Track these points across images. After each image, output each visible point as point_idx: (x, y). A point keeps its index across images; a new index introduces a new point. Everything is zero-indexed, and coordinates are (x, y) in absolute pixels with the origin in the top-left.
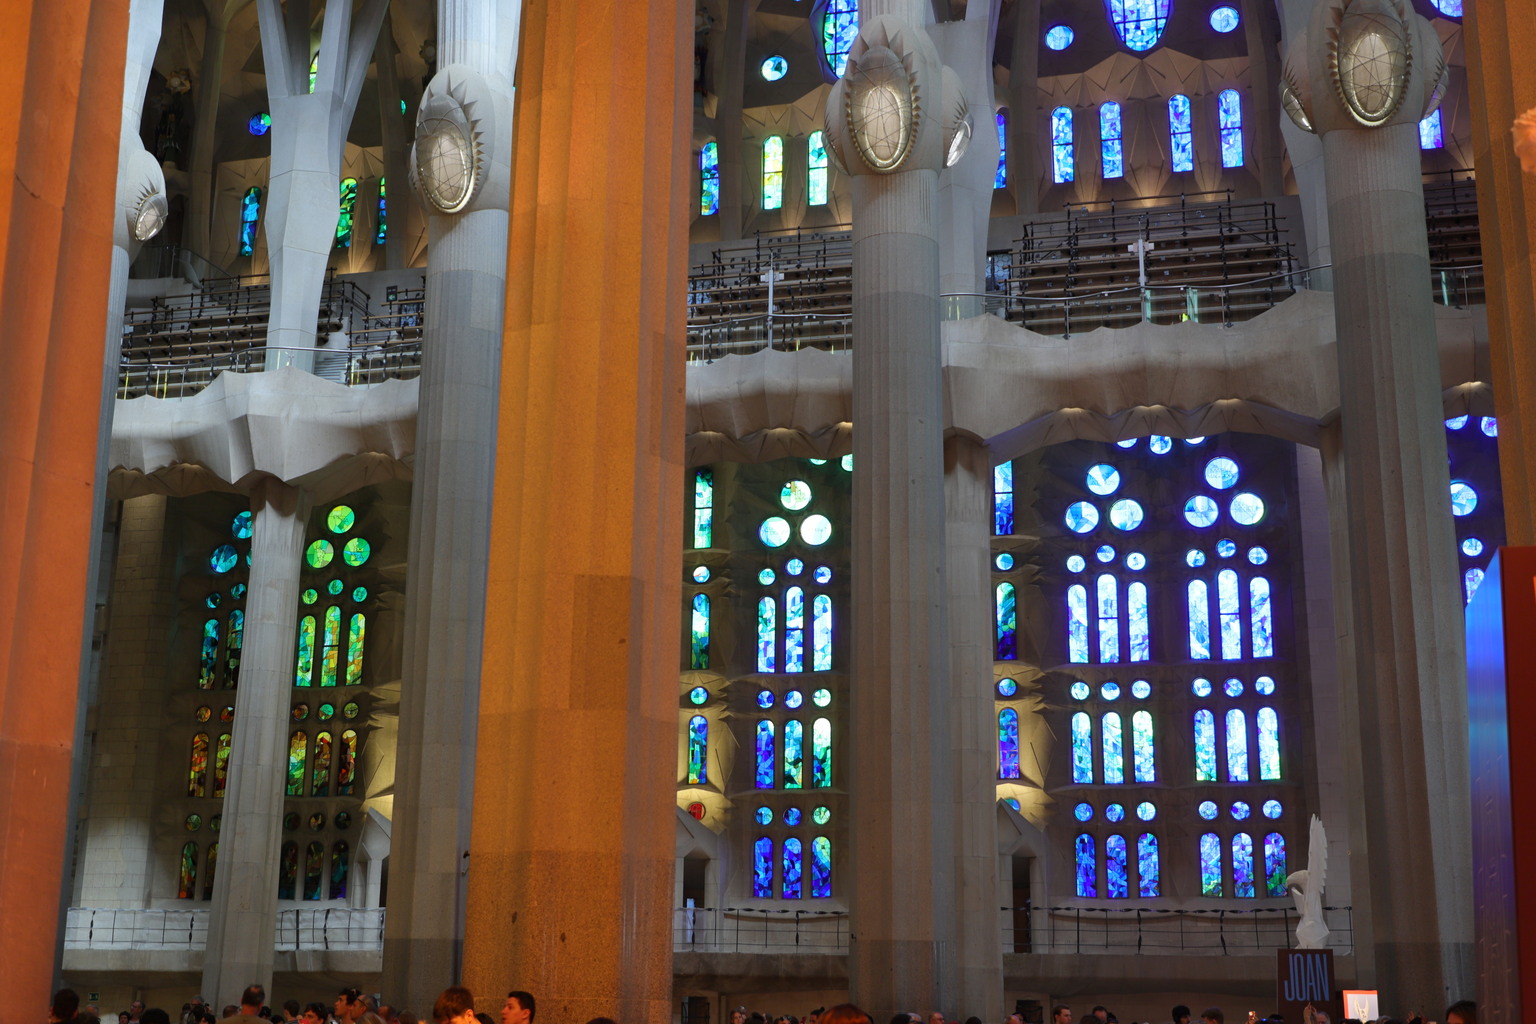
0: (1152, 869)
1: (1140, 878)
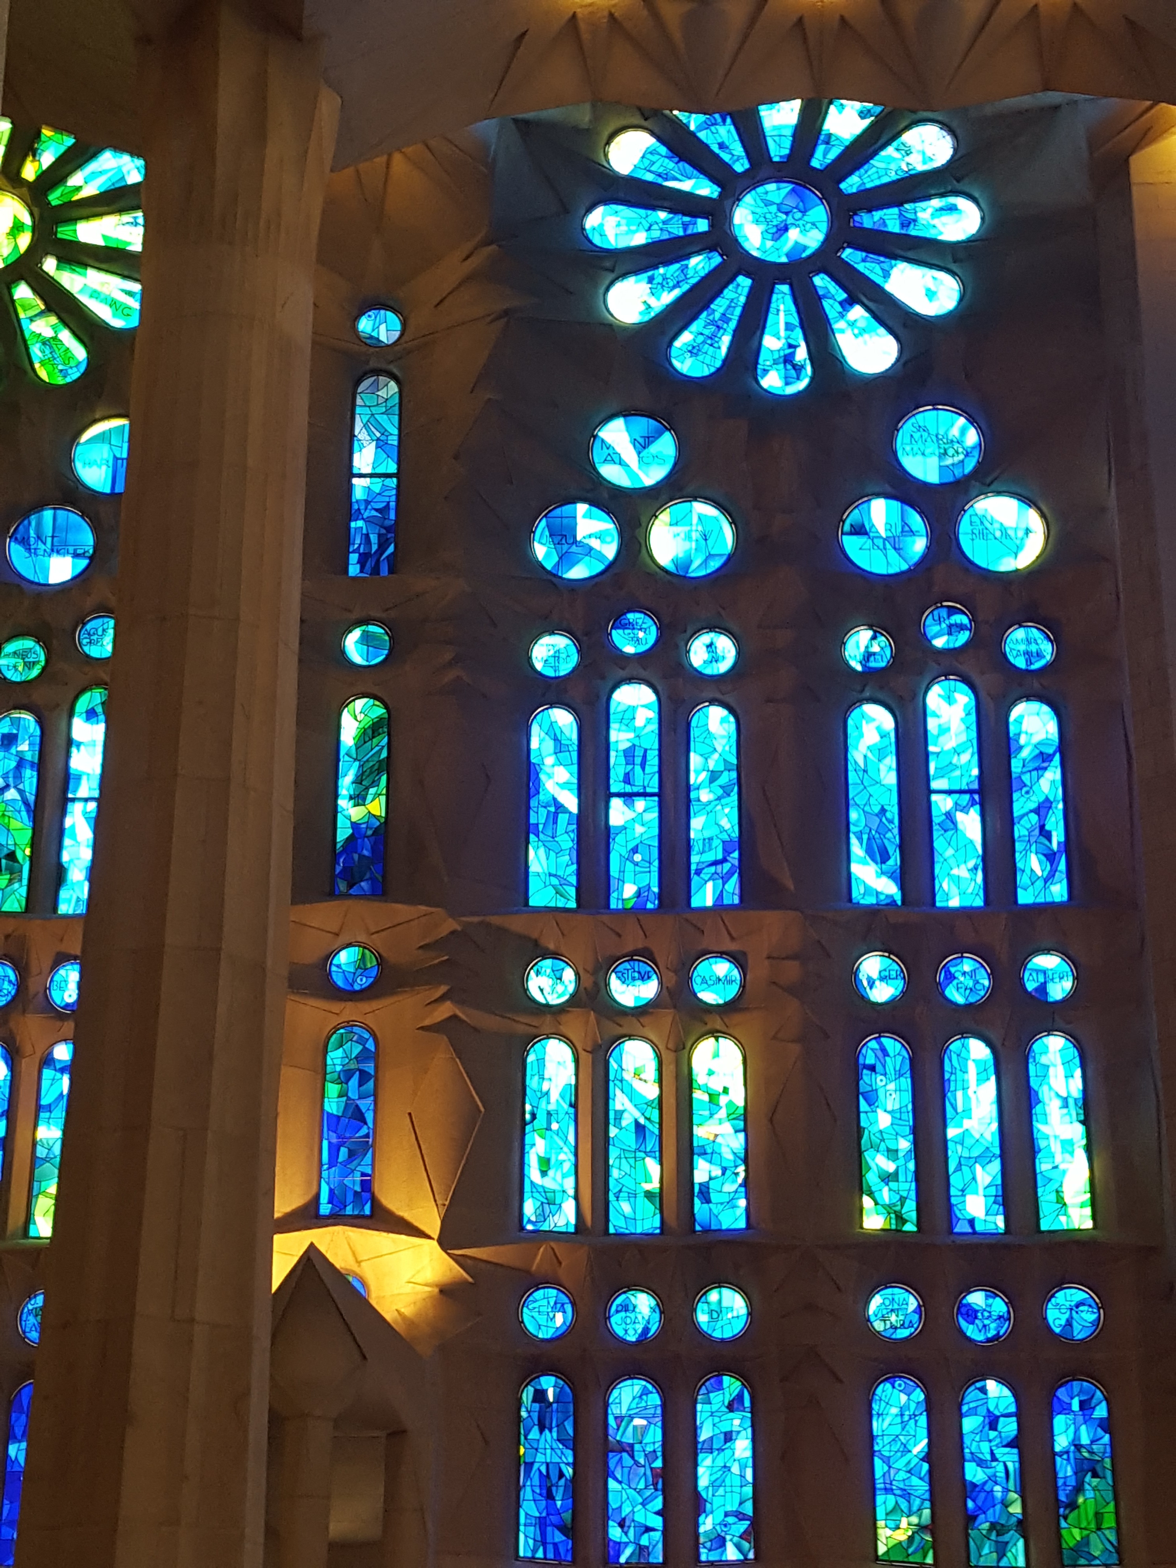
0: (734, 1479)
1: (698, 1505)
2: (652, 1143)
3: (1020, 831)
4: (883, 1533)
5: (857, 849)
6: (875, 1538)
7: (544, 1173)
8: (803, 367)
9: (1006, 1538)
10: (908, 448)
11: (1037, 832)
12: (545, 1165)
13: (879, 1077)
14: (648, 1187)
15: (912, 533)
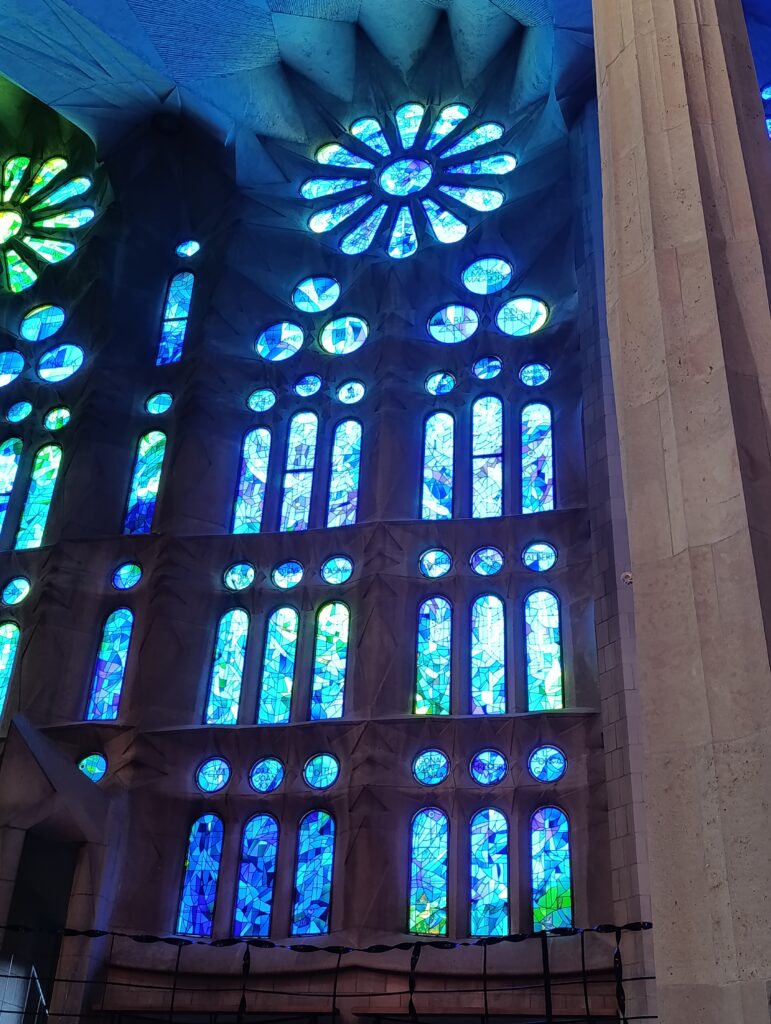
0: (319, 880)
1: (295, 896)
2: (289, 668)
3: (525, 474)
4: (413, 914)
5: (427, 492)
6: (408, 918)
7: (222, 689)
8: (413, 244)
9: (494, 916)
10: (470, 278)
11: (536, 475)
12: (223, 683)
13: (431, 621)
14: (284, 694)
15: (470, 321)
